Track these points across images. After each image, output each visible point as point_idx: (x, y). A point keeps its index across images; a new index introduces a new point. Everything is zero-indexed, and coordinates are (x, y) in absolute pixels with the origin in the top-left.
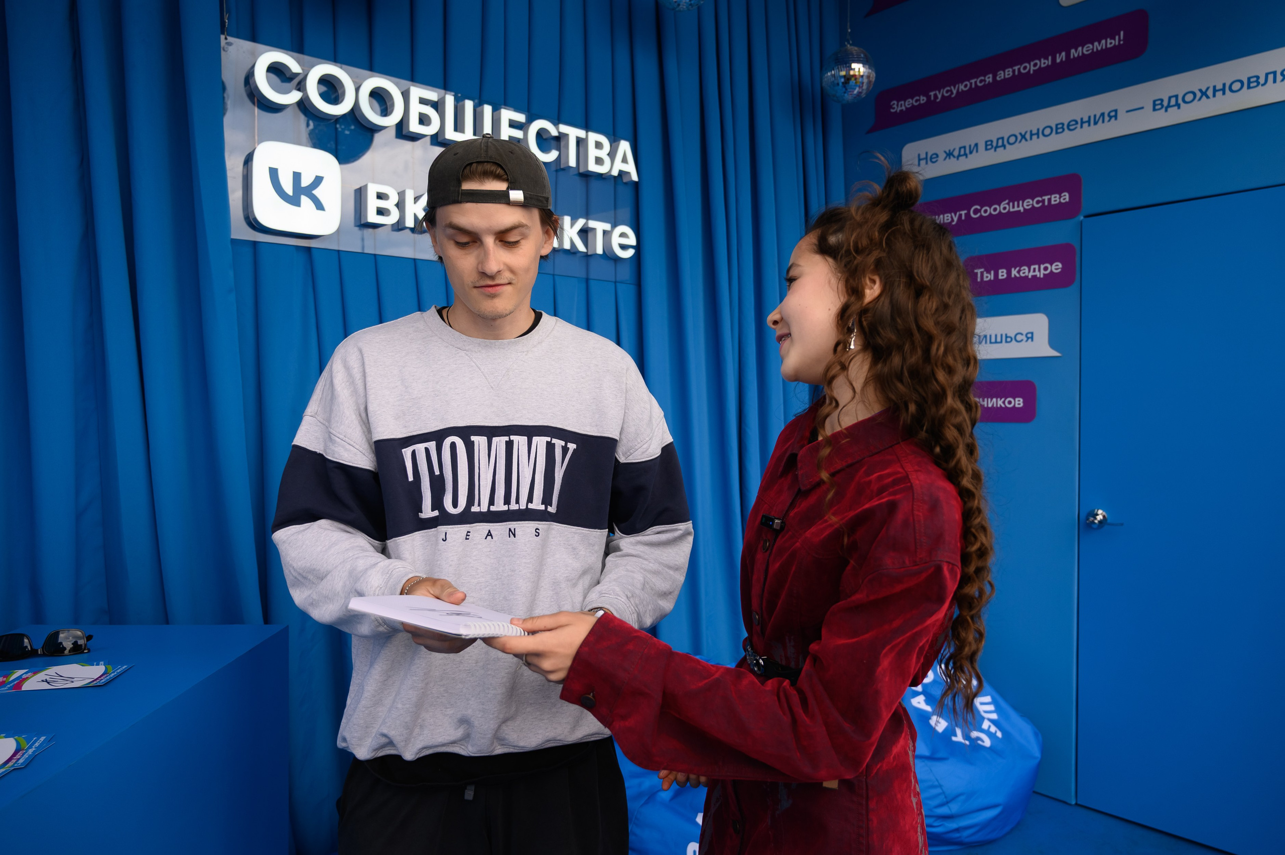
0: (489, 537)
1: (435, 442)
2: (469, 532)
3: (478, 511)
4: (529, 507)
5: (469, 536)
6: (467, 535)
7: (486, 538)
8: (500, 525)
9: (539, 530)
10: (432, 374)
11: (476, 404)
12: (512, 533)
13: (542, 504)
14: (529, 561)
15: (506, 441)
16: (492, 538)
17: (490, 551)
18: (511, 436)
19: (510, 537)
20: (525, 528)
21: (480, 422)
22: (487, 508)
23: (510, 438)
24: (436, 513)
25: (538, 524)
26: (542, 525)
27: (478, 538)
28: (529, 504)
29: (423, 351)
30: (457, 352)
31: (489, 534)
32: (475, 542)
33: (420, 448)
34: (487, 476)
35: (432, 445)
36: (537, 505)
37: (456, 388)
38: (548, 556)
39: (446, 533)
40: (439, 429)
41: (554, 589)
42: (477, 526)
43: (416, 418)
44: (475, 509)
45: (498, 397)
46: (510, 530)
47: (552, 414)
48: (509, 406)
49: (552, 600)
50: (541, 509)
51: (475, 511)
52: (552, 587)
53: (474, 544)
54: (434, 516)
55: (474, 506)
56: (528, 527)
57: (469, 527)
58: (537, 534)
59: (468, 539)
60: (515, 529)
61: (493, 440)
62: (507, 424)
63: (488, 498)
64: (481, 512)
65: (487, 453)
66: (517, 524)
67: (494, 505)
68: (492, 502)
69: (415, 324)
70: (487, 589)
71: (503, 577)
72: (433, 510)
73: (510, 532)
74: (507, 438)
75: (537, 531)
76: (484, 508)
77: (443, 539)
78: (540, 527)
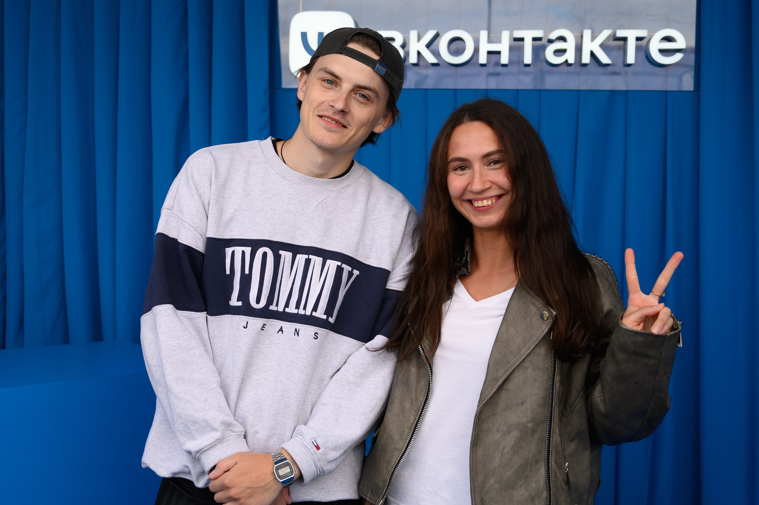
0: (280, 332)
1: (250, 248)
2: (265, 325)
3: (275, 310)
4: (313, 314)
5: (264, 327)
6: (263, 327)
7: (278, 333)
8: (290, 325)
9: (318, 334)
10: (259, 194)
11: (288, 226)
12: (297, 332)
13: (324, 314)
14: (305, 357)
15: (306, 259)
16: (282, 333)
17: (279, 343)
18: (310, 256)
19: (295, 335)
20: (308, 330)
21: (288, 240)
22: (283, 309)
23: (309, 257)
24: (240, 304)
25: (318, 329)
26: (321, 331)
27: (272, 331)
28: (314, 312)
29: (255, 174)
30: (281, 180)
31: (281, 330)
32: (269, 334)
33: (238, 250)
34: (287, 284)
35: (248, 250)
36: (320, 314)
37: (276, 209)
38: (321, 357)
39: (247, 323)
40: (256, 239)
41: (319, 384)
42: (272, 321)
43: (240, 226)
44: (273, 308)
45: (307, 222)
46: (296, 330)
47: (346, 244)
48: (313, 231)
49: (316, 392)
50: (323, 318)
51: (273, 309)
52: (318, 382)
53: (268, 335)
54: (238, 305)
55: (272, 305)
56: (309, 330)
57: (266, 321)
58: (316, 337)
59: (263, 330)
60: (299, 330)
61: (297, 257)
62: (309, 245)
63: (285, 301)
64: (277, 311)
65: (290, 265)
66: (301, 326)
67: (288, 308)
68: (287, 305)
69: (253, 150)
70: (271, 372)
71: (283, 365)
72: (238, 301)
73: (296, 332)
74: (306, 256)
75: (316, 334)
76: (281, 308)
77: (244, 327)
78: (319, 332)
